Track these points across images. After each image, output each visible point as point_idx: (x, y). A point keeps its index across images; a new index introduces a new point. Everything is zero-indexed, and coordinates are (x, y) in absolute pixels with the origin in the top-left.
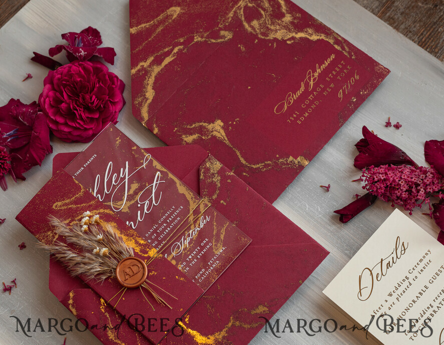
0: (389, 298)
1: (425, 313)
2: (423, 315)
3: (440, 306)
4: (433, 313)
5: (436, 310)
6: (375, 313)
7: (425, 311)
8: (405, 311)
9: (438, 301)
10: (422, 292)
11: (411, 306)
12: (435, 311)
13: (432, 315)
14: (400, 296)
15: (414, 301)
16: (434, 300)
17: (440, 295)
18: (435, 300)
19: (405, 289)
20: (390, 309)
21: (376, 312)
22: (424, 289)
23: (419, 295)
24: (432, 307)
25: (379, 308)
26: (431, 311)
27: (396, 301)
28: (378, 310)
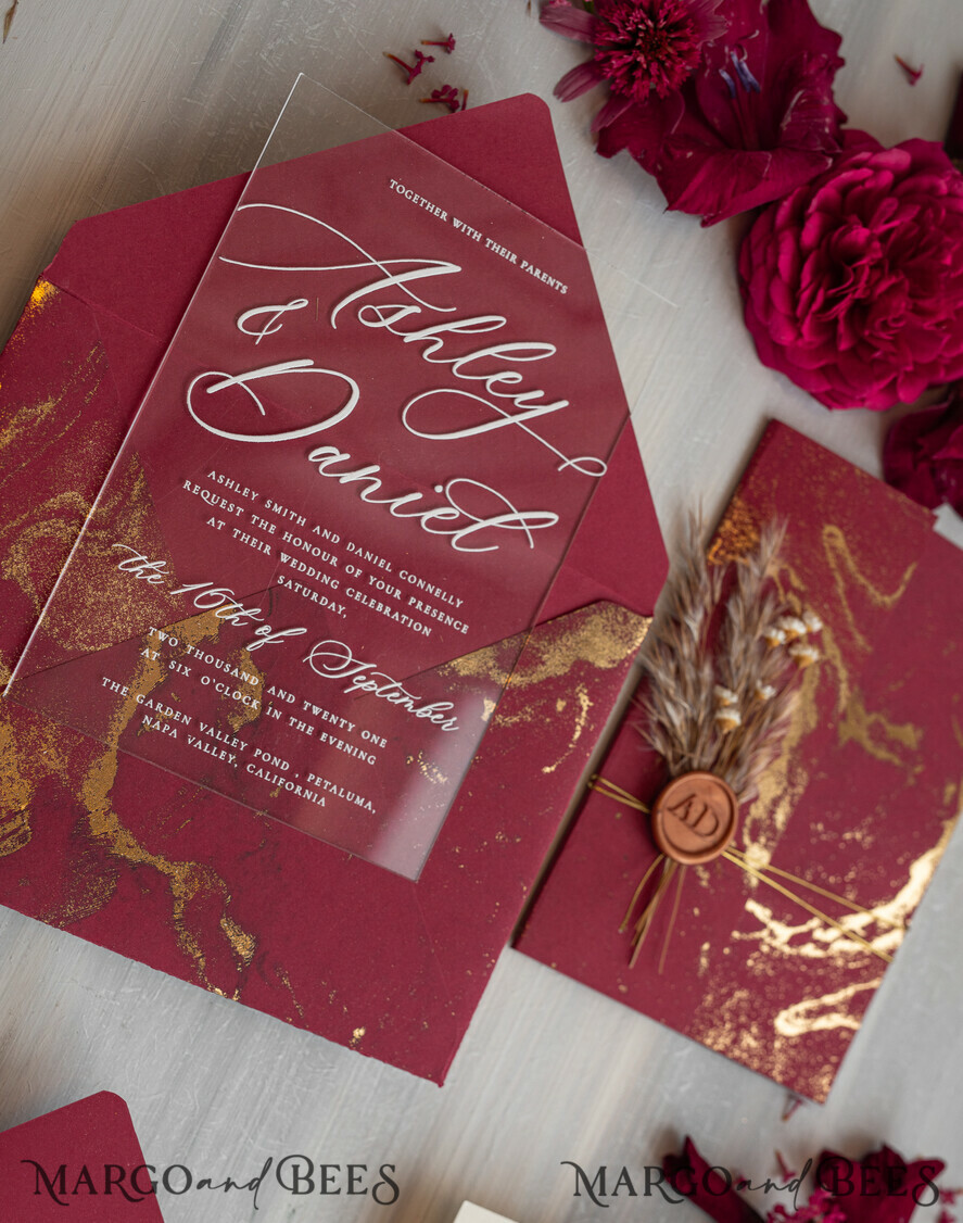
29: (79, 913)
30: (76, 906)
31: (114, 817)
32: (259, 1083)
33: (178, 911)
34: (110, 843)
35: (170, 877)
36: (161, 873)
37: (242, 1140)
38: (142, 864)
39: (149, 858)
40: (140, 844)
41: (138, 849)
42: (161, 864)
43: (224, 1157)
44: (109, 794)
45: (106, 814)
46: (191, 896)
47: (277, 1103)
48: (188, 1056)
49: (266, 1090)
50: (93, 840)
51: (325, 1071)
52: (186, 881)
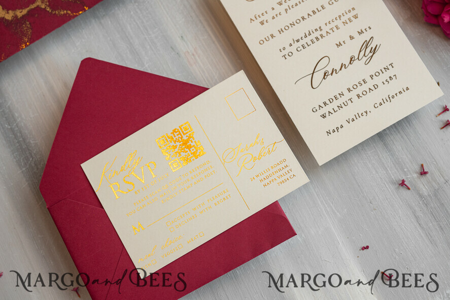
0: (277, 7)
1: (310, 34)
2: (307, 35)
3: (331, 31)
4: (319, 37)
5: (324, 34)
6: (256, 17)
7: (311, 33)
8: (290, 26)
9: (329, 26)
10: (316, 11)
11: (298, 22)
12: (322, 36)
13: (317, 39)
14: (291, 8)
15: (303, 18)
16: (326, 24)
17: (334, 20)
18: (328, 24)
19: (299, 2)
20: (273, 18)
21: (258, 17)
22: (320, 8)
23: (312, 14)
24: (321, 30)
25: (263, 14)
26: (317, 34)
27: (283, 12)
28: (261, 16)
29: (28, 37)
30: (26, 37)
31: (10, 12)
32: (135, 23)
33: (48, 9)
34: (16, 16)
35: (38, 7)
36: (35, 8)
37: (147, 39)
38: (29, 12)
39: (28, 9)
40: (22, 9)
41: (23, 10)
42: (33, 6)
43: (148, 47)
44: (3, 9)
45: (8, 13)
46: (48, 4)
47: (145, 22)
48: (110, 39)
49: (138, 23)
50: (12, 21)
51: (147, 2)
52: (42, 2)
